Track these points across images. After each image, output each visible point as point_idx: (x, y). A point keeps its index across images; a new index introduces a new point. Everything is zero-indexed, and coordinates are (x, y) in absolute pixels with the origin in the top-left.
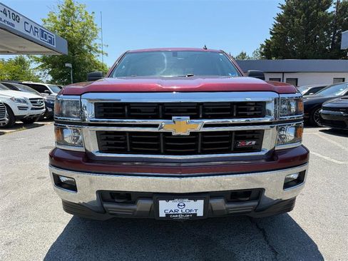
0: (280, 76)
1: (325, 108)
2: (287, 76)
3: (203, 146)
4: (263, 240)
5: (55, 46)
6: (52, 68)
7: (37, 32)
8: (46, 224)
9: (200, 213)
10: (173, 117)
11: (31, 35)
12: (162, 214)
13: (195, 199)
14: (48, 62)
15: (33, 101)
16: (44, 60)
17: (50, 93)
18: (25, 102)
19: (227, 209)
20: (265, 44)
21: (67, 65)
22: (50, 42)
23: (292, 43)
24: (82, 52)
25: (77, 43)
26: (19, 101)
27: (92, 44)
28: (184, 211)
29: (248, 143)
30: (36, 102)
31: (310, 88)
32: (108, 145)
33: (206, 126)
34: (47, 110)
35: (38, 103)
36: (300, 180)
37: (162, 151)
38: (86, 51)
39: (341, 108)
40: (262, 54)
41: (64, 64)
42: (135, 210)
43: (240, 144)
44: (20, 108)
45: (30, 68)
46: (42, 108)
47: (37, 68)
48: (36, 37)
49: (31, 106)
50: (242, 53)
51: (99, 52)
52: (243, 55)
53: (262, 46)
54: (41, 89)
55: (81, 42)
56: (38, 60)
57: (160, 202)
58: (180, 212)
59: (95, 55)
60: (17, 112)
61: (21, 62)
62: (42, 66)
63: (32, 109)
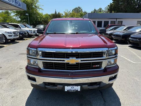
0: (115, 20)
1: (131, 37)
2: (118, 20)
3: (80, 67)
4: (101, 96)
5: (21, 7)
6: (20, 15)
7: (14, 1)
8: (25, 89)
9: (79, 90)
10: (70, 58)
11: (11, 2)
12: (66, 90)
13: (77, 86)
14: (19, 13)
15: (14, 33)
16: (17, 12)
17: (20, 28)
18: (11, 33)
19: (89, 88)
20: (110, 5)
21: (26, 14)
22: (19, 5)
23: (121, 4)
24: (32, 9)
25: (30, 5)
26: (9, 33)
27: (37, 5)
28: (73, 89)
29: (97, 66)
30: (15, 33)
31: (127, 27)
32: (47, 66)
33: (81, 61)
34: (20, 35)
35: (16, 34)
36: (115, 77)
37: (66, 69)
38: (34, 8)
39: (138, 38)
40: (108, 10)
41: (25, 14)
42: (56, 88)
43: (94, 66)
44: (9, 36)
45: (11, 15)
46: (18, 35)
47: (14, 15)
48: (13, 3)
49: (13, 35)
50: (100, 8)
51: (40, 8)
52: (100, 9)
53: (108, 6)
54: (16, 26)
55: (32, 4)
56: (14, 12)
57: (65, 87)
58: (72, 90)
59: (38, 9)
60: (8, 38)
61: (7, 13)
62: (16, 15)
63: (14, 36)
